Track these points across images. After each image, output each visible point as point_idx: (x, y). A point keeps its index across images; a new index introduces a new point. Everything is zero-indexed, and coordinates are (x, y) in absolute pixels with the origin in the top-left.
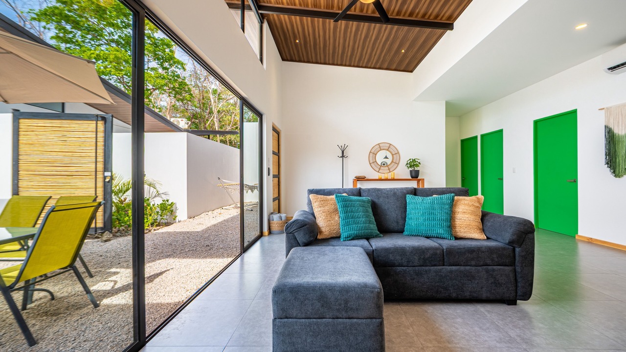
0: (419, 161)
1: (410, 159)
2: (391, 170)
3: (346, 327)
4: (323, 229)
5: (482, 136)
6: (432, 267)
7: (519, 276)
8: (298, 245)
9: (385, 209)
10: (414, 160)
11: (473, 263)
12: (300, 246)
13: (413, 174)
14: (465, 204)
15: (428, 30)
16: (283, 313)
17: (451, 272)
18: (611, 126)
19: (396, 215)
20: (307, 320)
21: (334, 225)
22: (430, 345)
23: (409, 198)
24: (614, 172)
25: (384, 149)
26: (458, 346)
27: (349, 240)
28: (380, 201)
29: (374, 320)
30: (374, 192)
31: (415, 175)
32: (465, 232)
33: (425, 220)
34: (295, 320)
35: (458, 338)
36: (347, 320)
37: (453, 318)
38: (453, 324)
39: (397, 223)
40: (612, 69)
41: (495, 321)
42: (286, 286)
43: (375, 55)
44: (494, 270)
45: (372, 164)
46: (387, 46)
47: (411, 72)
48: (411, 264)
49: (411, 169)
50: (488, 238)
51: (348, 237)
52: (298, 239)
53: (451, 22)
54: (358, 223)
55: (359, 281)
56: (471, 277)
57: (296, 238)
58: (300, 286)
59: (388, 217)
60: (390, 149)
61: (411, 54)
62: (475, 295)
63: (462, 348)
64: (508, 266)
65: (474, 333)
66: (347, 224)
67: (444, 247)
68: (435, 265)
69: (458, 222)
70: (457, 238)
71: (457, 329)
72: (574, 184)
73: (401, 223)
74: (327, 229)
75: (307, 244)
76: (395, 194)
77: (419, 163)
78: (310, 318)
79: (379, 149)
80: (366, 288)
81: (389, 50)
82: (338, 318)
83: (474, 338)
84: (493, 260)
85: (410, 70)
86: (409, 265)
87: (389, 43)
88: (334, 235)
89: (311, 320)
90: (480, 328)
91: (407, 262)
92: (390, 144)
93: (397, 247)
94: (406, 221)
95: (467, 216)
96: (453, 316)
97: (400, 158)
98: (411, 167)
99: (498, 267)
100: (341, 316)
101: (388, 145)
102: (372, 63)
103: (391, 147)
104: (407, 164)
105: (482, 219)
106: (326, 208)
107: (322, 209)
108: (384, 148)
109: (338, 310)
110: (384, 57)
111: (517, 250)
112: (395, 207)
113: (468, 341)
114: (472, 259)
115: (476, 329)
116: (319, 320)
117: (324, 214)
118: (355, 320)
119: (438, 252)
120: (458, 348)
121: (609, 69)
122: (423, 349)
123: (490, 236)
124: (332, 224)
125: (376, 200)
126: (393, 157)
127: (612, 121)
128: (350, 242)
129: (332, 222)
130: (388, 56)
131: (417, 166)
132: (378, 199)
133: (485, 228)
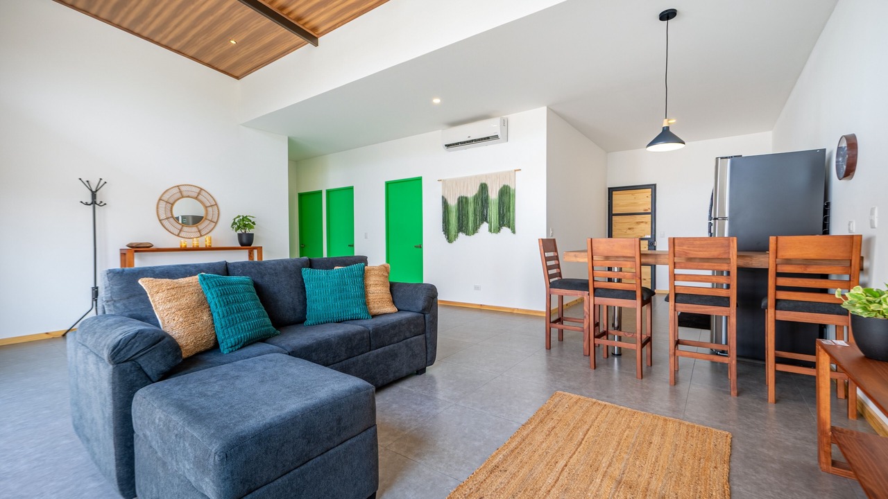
0: (253, 220)
1: (239, 217)
2: (203, 233)
3: (339, 457)
4: (182, 342)
5: (328, 192)
6: (360, 356)
7: (428, 342)
8: (148, 380)
9: (275, 293)
10: (245, 218)
11: (396, 339)
12: (153, 382)
13: (244, 240)
14: (375, 275)
15: (282, 30)
16: (244, 487)
17: (377, 356)
18: (446, 197)
19: (291, 299)
20: (285, 478)
21: (202, 330)
22: (390, 443)
23: (306, 272)
24: (448, 238)
25: (188, 197)
26: (412, 429)
27: (238, 349)
28: (266, 281)
29: (369, 430)
30: (253, 268)
31: (246, 242)
32: (378, 308)
33: (335, 300)
34: (265, 488)
35: (407, 422)
36: (340, 446)
37: (388, 407)
38: (393, 412)
39: (294, 310)
40: (448, 146)
41: (421, 392)
42: (244, 438)
43: (176, 26)
44: (411, 342)
45: (164, 222)
46: (206, 22)
47: (238, 78)
48: (337, 360)
49: (239, 232)
50: (399, 310)
51: (235, 345)
52: (146, 369)
53: (316, 36)
54: (249, 318)
55: (347, 388)
56: (394, 355)
57: (141, 369)
58: (271, 427)
59: (280, 303)
60: (200, 197)
61: (244, 52)
62: (397, 374)
63: (416, 429)
64: (420, 334)
65: (415, 412)
66: (232, 323)
67: (370, 328)
68: (363, 353)
69: (371, 297)
70: (374, 316)
71: (399, 415)
72: (419, 249)
73: (299, 308)
74: (191, 339)
75: (165, 376)
76: (285, 268)
77: (254, 223)
78: (289, 472)
79: (179, 195)
80: (361, 391)
81: (208, 30)
82: (328, 450)
83: (419, 416)
84: (410, 332)
85: (237, 75)
86: (335, 361)
87: (211, 18)
88: (203, 349)
89: (292, 473)
90: (416, 404)
91: (333, 357)
92: (201, 189)
93: (320, 341)
94: (306, 305)
95: (379, 288)
96: (387, 405)
97: (219, 211)
98: (239, 227)
99: (415, 338)
100: (332, 445)
101: (198, 190)
102: (165, 37)
103: (203, 193)
104: (234, 223)
105: (391, 290)
106: (184, 301)
107: (175, 303)
108: (189, 194)
109: (329, 439)
110: (194, 36)
111: (427, 316)
112: (288, 287)
113: (416, 420)
114: (395, 335)
115: (414, 406)
116: (302, 467)
117: (179, 313)
118: (349, 442)
119: (365, 335)
120: (413, 431)
121: (446, 145)
122: (387, 449)
123: (399, 308)
124: (198, 328)
125: (259, 280)
126: (207, 210)
127: (446, 192)
128: (237, 352)
129: (199, 324)
130: (203, 37)
131: (251, 227)
132: (262, 277)
133: (396, 300)
